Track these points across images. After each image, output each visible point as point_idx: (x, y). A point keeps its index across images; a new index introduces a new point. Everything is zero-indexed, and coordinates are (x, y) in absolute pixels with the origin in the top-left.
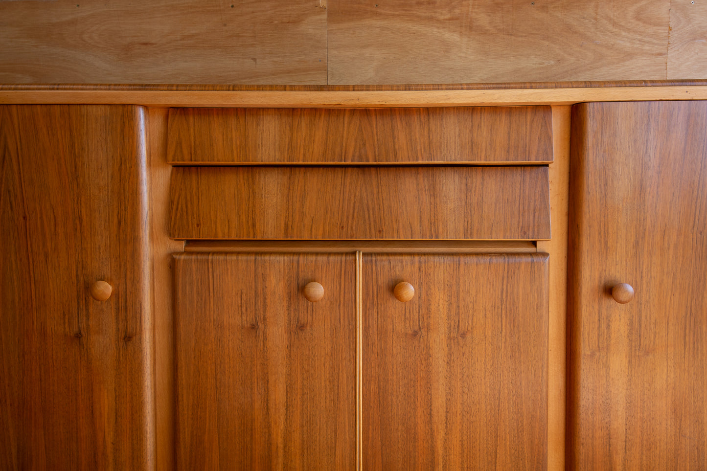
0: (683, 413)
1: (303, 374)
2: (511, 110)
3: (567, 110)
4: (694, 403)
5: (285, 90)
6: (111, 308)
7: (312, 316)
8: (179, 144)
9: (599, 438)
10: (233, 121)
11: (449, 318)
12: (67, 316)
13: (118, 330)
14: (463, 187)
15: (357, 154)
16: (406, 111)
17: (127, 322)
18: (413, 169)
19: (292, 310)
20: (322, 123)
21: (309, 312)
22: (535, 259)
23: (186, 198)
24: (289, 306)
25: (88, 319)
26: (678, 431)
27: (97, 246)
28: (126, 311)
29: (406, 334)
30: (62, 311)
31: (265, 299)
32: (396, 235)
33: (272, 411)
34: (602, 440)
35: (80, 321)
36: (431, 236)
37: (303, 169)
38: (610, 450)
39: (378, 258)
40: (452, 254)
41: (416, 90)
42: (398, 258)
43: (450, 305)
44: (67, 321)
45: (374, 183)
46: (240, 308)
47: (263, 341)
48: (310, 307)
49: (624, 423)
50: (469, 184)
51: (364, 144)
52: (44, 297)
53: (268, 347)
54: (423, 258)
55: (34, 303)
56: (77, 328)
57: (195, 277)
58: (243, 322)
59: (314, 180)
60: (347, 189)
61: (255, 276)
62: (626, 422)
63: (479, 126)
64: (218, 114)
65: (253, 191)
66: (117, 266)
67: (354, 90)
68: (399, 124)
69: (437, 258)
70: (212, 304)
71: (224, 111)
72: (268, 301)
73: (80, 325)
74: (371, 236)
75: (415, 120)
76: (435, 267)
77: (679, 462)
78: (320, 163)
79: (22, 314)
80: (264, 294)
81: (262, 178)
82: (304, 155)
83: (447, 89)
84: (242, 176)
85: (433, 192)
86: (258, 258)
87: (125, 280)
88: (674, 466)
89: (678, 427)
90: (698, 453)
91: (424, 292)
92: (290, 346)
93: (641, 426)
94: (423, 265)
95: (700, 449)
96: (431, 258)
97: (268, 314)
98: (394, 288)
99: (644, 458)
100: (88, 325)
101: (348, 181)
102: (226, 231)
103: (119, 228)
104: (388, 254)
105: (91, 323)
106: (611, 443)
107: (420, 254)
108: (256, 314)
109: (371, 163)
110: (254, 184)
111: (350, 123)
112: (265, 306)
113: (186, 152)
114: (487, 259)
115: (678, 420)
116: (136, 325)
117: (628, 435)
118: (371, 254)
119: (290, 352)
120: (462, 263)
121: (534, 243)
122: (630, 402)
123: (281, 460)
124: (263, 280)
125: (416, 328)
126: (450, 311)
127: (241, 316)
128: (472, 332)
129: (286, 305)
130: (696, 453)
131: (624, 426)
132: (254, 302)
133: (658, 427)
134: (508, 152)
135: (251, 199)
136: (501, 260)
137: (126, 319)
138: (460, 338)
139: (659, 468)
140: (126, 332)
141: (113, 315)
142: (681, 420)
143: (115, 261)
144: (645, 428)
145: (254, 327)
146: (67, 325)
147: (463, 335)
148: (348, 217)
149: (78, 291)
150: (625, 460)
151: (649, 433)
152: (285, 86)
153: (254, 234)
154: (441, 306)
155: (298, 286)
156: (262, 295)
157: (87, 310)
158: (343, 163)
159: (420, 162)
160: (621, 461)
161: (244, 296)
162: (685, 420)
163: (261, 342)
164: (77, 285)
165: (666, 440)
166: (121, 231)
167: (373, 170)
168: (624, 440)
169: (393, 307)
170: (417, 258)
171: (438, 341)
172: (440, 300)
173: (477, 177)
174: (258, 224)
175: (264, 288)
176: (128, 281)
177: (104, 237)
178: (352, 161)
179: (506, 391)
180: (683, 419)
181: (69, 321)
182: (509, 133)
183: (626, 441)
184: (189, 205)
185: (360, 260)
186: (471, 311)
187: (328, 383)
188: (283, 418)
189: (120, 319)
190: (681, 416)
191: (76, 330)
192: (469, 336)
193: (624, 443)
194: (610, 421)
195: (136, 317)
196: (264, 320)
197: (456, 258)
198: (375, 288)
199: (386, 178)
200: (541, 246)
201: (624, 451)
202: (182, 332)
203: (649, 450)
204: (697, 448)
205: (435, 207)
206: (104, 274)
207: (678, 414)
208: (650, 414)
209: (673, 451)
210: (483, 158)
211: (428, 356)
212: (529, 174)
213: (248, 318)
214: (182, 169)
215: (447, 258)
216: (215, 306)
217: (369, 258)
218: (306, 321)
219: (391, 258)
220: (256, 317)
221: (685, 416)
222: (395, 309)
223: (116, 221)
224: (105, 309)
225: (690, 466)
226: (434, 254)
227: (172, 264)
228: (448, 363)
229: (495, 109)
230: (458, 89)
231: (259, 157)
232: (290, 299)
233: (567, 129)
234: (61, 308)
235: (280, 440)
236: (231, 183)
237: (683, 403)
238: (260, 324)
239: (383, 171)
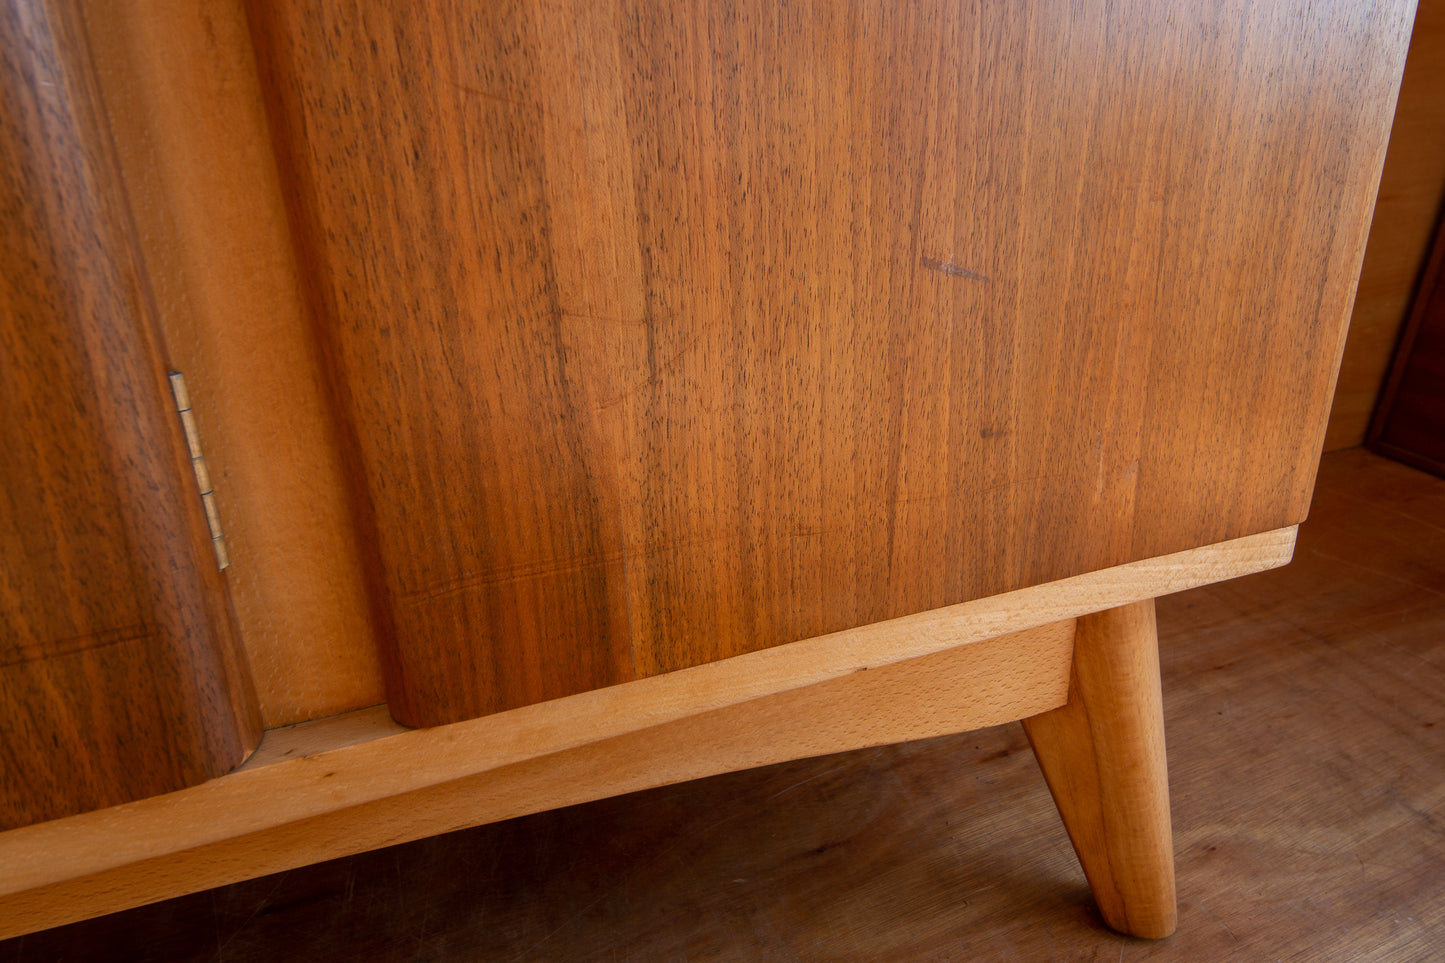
0: (932, 134)
4: (981, 74)
9: (490, 316)
26: (906, 237)
34: (513, 324)
38: (564, 382)
49: (632, 209)
62: (640, 203)
77: (907, 397)
88: (887, 417)
89: (908, 217)
90: (987, 345)
93: (726, 221)
95: (998, 322)
99: (751, 399)
106: (566, 340)
115: (907, 180)
117: (657, 286)
122: (655, 69)
130: (980, 345)
131: (634, 231)
133: (811, 225)
139: (822, 436)
142: (922, 175)
144: (748, 234)
150: (655, 424)
151: (767, 261)
160: (631, 433)
162: (936, 177)
165: (850, 293)
168: (638, 312)
180: (931, 170)
183: (649, 321)
190: (923, 152)
193: (642, 332)
194: (542, 204)
201: (642, 375)
203: (774, 354)
204: (985, 320)
207: (908, 143)
208: (771, 146)
209: (885, 347)
221: (939, 154)
225: (952, 407)
237: (934, 77)
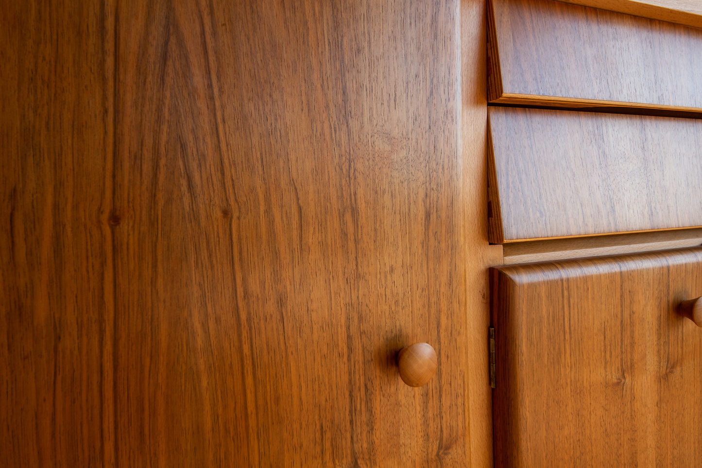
1: (673, 440)
6: (414, 397)
7: (682, 348)
12: (328, 435)
13: (427, 438)
17: (442, 418)
19: (662, 343)
21: (679, 343)
24: (659, 339)
25: (371, 430)
27: (388, 269)
28: (440, 396)
30: (318, 427)
31: (632, 332)
35: (355, 439)
44: (328, 445)
46: (603, 354)
47: (631, 402)
48: (680, 335)
52: (277, 400)
53: (636, 409)
55: (252, 422)
56: (349, 457)
57: (544, 310)
58: (607, 377)
61: (621, 296)
65: (604, 153)
66: (424, 306)
70: (568, 355)
72: (636, 334)
73: (356, 446)
79: (222, 456)
80: (632, 324)
81: (610, 129)
87: (439, 332)
92: (658, 404)
100: (372, 443)
103: (427, 228)
105: (377, 437)
108: (622, 359)
112: (632, 344)
116: (457, 421)
119: (660, 412)
124: (631, 303)
127: (605, 368)
129: (655, 338)
132: (619, 340)
137: (441, 413)
140: (441, 440)
141: (418, 408)
143: (420, 297)
145: (620, 383)
149: (350, 374)
155: (668, 305)
156: (629, 327)
157: (370, 410)
161: (608, 332)
163: (629, 403)
164: (349, 360)
166: (431, 234)
174: (618, 210)
175: (632, 314)
176: (442, 335)
177: (400, 249)
181: (332, 445)
187: (697, 445)
189: (430, 414)
195: (456, 405)
196: (631, 367)
202: (527, 413)
206: (400, 325)
213: (613, 368)
216: (572, 356)
218: (676, 357)
220: (622, 365)
223: (421, 213)
224: (403, 401)
232: (660, 327)
234: (317, 417)
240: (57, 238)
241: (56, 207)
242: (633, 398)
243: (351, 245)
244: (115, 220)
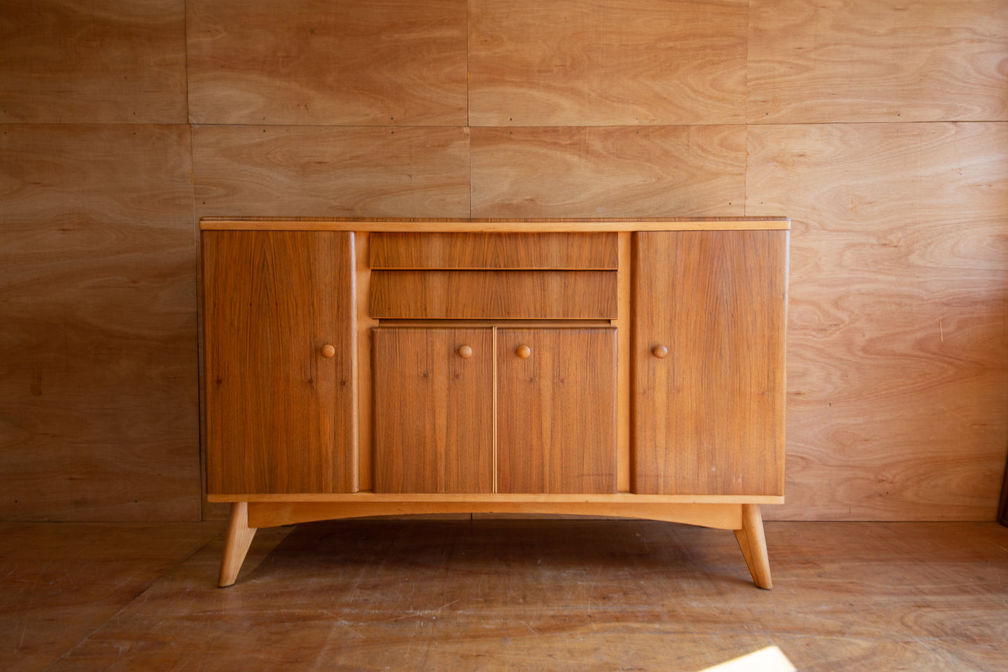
1: (458, 407)
2: (592, 235)
3: (629, 235)
5: (447, 222)
6: (333, 362)
7: (464, 369)
8: (377, 256)
9: (649, 447)
10: (412, 241)
11: (553, 370)
12: (303, 369)
13: (336, 378)
14: (563, 285)
15: (493, 263)
16: (525, 235)
17: (342, 373)
18: (530, 272)
19: (451, 364)
20: (470, 242)
21: (462, 365)
22: (608, 330)
23: (381, 291)
24: (449, 362)
25: (317, 370)
26: (699, 441)
27: (324, 323)
28: (342, 366)
29: (525, 381)
30: (300, 365)
31: (433, 358)
32: (519, 315)
33: (438, 431)
34: (651, 448)
35: (312, 372)
36: (542, 316)
37: (457, 272)
38: (656, 455)
39: (507, 331)
40: (556, 328)
41: (531, 222)
42: (520, 330)
43: (554, 361)
45: (505, 282)
46: (416, 364)
48: (463, 362)
50: (567, 281)
51: (498, 256)
52: (288, 356)
53: (435, 389)
54: (536, 331)
55: (281, 360)
57: (387, 343)
58: (419, 373)
59: (465, 279)
60: (487, 285)
61: (427, 342)
62: (666, 436)
63: (572, 245)
64: (402, 237)
65: (425, 288)
66: (337, 335)
67: (491, 222)
68: (521, 244)
69: (545, 331)
70: (398, 361)
71: (406, 235)
72: (435, 359)
73: (312, 374)
74: (502, 316)
75: (531, 241)
76: (544, 337)
78: (469, 268)
79: (273, 367)
80: (432, 354)
81: (431, 279)
82: (459, 263)
83: (551, 222)
84: (417, 277)
85: (544, 288)
86: (428, 331)
87: (342, 344)
90: (712, 456)
91: (537, 352)
92: (449, 389)
93: (675, 438)
94: (536, 335)
96: (542, 331)
97: (435, 368)
98: (517, 352)
100: (317, 375)
101: (487, 279)
102: (408, 313)
103: (338, 311)
104: (513, 328)
105: (319, 373)
106: (656, 450)
107: (534, 328)
108: (427, 367)
109: (502, 268)
110: (425, 282)
111: (488, 243)
112: (433, 362)
113: (382, 261)
114: (577, 331)
115: (699, 435)
116: (348, 375)
117: (667, 445)
118: (502, 328)
119: (449, 393)
120: (561, 334)
121: (609, 321)
122: (668, 422)
123: (443, 463)
124: (432, 345)
125: (532, 377)
126: (553, 365)
127: (417, 369)
128: (568, 379)
129: (446, 361)
132: (425, 359)
133: (686, 439)
134: (590, 262)
135: (424, 291)
136: (586, 331)
137: (342, 371)
138: (561, 384)
140: (342, 379)
141: (334, 367)
143: (335, 332)
145: (425, 376)
146: (303, 375)
147: (562, 381)
148: (487, 304)
149: (310, 352)
152: (447, 219)
153: (426, 315)
154: (548, 362)
155: (455, 349)
157: (317, 365)
158: (484, 268)
159: (534, 268)
161: (419, 356)
163: (431, 386)
164: (310, 348)
166: (339, 313)
167: (504, 273)
169: (517, 363)
170: (532, 331)
171: (546, 384)
172: (547, 358)
173: (571, 278)
174: (428, 310)
175: (433, 350)
176: (344, 345)
177: (328, 317)
178: (490, 267)
179: (590, 417)
181: (304, 372)
182: (591, 251)
183: (666, 448)
184: (383, 296)
185: (495, 332)
186: (567, 365)
187: (474, 412)
188: (444, 435)
189: (338, 370)
191: (309, 377)
192: (566, 381)
193: (665, 450)
194: (656, 435)
195: (348, 370)
196: (432, 371)
197: (558, 331)
198: (505, 350)
199: (513, 279)
200: (613, 323)
201: (665, 455)
204: (711, 452)
205: (544, 297)
206: (330, 340)
210: (574, 265)
211: (540, 394)
212: (605, 277)
213: (422, 369)
214: (378, 273)
215: (552, 331)
216: (400, 362)
217: (501, 331)
218: (460, 372)
219: (516, 331)
220: (427, 369)
222: (518, 364)
223: (336, 306)
224: (329, 363)
226: (543, 328)
227: (371, 335)
228: (553, 400)
229: (582, 234)
230: (558, 222)
231: (430, 264)
232: (449, 357)
233: (629, 247)
234: (300, 363)
235: (443, 450)
236: (410, 282)
238: (430, 374)
239: (510, 274)
240: (240, 308)
241: (240, 302)
242: (433, 384)
243: (312, 314)
244: (251, 304)
